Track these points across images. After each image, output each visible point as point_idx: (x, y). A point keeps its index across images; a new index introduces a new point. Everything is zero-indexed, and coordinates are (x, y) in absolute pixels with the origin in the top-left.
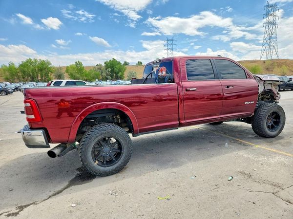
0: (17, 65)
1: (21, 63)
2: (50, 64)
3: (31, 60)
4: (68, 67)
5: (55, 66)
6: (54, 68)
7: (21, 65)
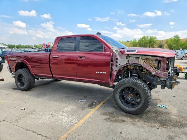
0: (137, 41)
1: (140, 39)
2: (156, 38)
3: (145, 36)
4: (168, 40)
5: (158, 40)
6: (158, 41)
7: (139, 40)
